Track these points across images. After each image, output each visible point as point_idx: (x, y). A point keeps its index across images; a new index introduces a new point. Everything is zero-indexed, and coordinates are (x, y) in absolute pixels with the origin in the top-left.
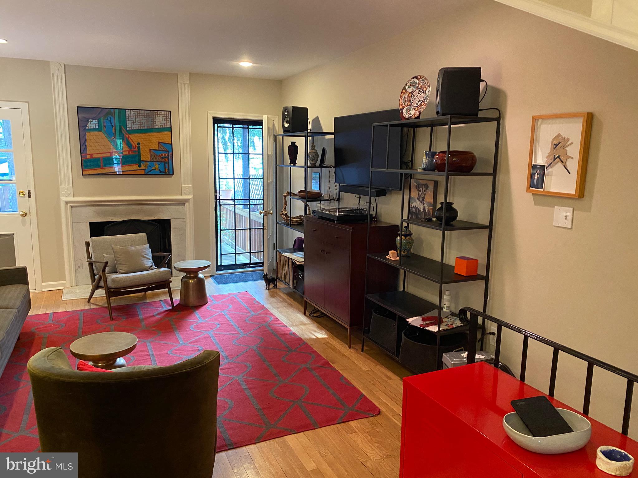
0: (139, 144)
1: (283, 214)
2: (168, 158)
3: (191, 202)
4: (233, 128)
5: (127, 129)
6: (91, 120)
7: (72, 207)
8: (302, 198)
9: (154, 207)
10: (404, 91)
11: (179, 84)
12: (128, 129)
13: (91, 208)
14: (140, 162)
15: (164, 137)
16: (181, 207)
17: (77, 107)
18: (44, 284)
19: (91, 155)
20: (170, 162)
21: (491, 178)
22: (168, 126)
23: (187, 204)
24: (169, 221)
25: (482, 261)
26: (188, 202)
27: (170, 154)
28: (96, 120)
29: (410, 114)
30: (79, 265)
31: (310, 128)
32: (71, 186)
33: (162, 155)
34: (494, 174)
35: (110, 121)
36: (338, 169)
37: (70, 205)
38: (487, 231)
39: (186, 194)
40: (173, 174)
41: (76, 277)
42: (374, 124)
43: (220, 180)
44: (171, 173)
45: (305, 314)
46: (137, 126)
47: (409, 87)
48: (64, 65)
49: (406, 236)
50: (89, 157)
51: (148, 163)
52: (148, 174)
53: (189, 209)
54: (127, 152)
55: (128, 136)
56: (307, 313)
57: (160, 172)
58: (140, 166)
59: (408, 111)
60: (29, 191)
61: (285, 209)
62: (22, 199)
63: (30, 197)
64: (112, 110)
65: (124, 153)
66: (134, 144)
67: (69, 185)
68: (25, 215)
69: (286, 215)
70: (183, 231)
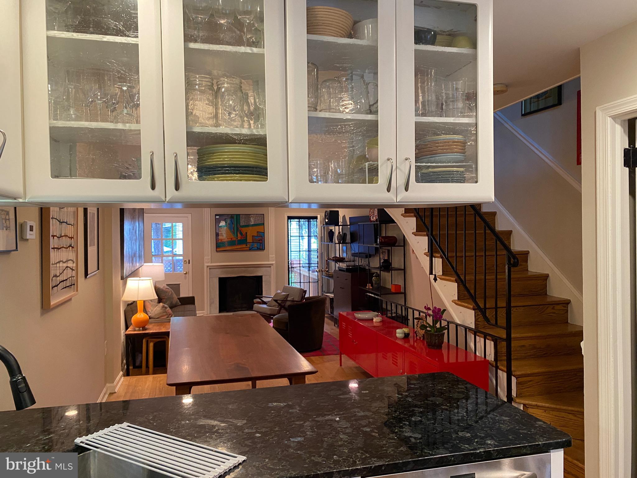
0: (246, 233)
1: (325, 271)
2: (262, 240)
3: (275, 265)
4: (299, 221)
6: (222, 221)
7: (210, 269)
8: (334, 260)
9: (254, 268)
12: (241, 225)
13: (220, 270)
14: (246, 243)
15: (260, 229)
16: (268, 268)
17: (215, 215)
19: (221, 240)
20: (263, 242)
21: (403, 248)
22: (262, 223)
23: (272, 267)
24: (261, 277)
25: (402, 286)
26: (273, 265)
27: (263, 238)
28: (225, 221)
30: (212, 302)
31: (341, 220)
32: (210, 257)
33: (259, 239)
34: (404, 246)
35: (231, 221)
36: (352, 244)
38: (403, 271)
39: (271, 261)
40: (265, 249)
41: (210, 309)
42: (359, 223)
43: (292, 252)
44: (263, 249)
45: (335, 326)
46: (245, 223)
49: (376, 277)
50: (220, 241)
51: (251, 244)
52: (251, 250)
53: (273, 270)
55: (241, 229)
56: (336, 325)
57: (258, 248)
58: (247, 245)
59: (373, 218)
60: (189, 260)
61: (327, 267)
62: (185, 265)
63: (189, 263)
64: (233, 216)
65: (239, 238)
66: (244, 233)
67: (209, 256)
68: (186, 274)
69: (327, 271)
70: (269, 283)
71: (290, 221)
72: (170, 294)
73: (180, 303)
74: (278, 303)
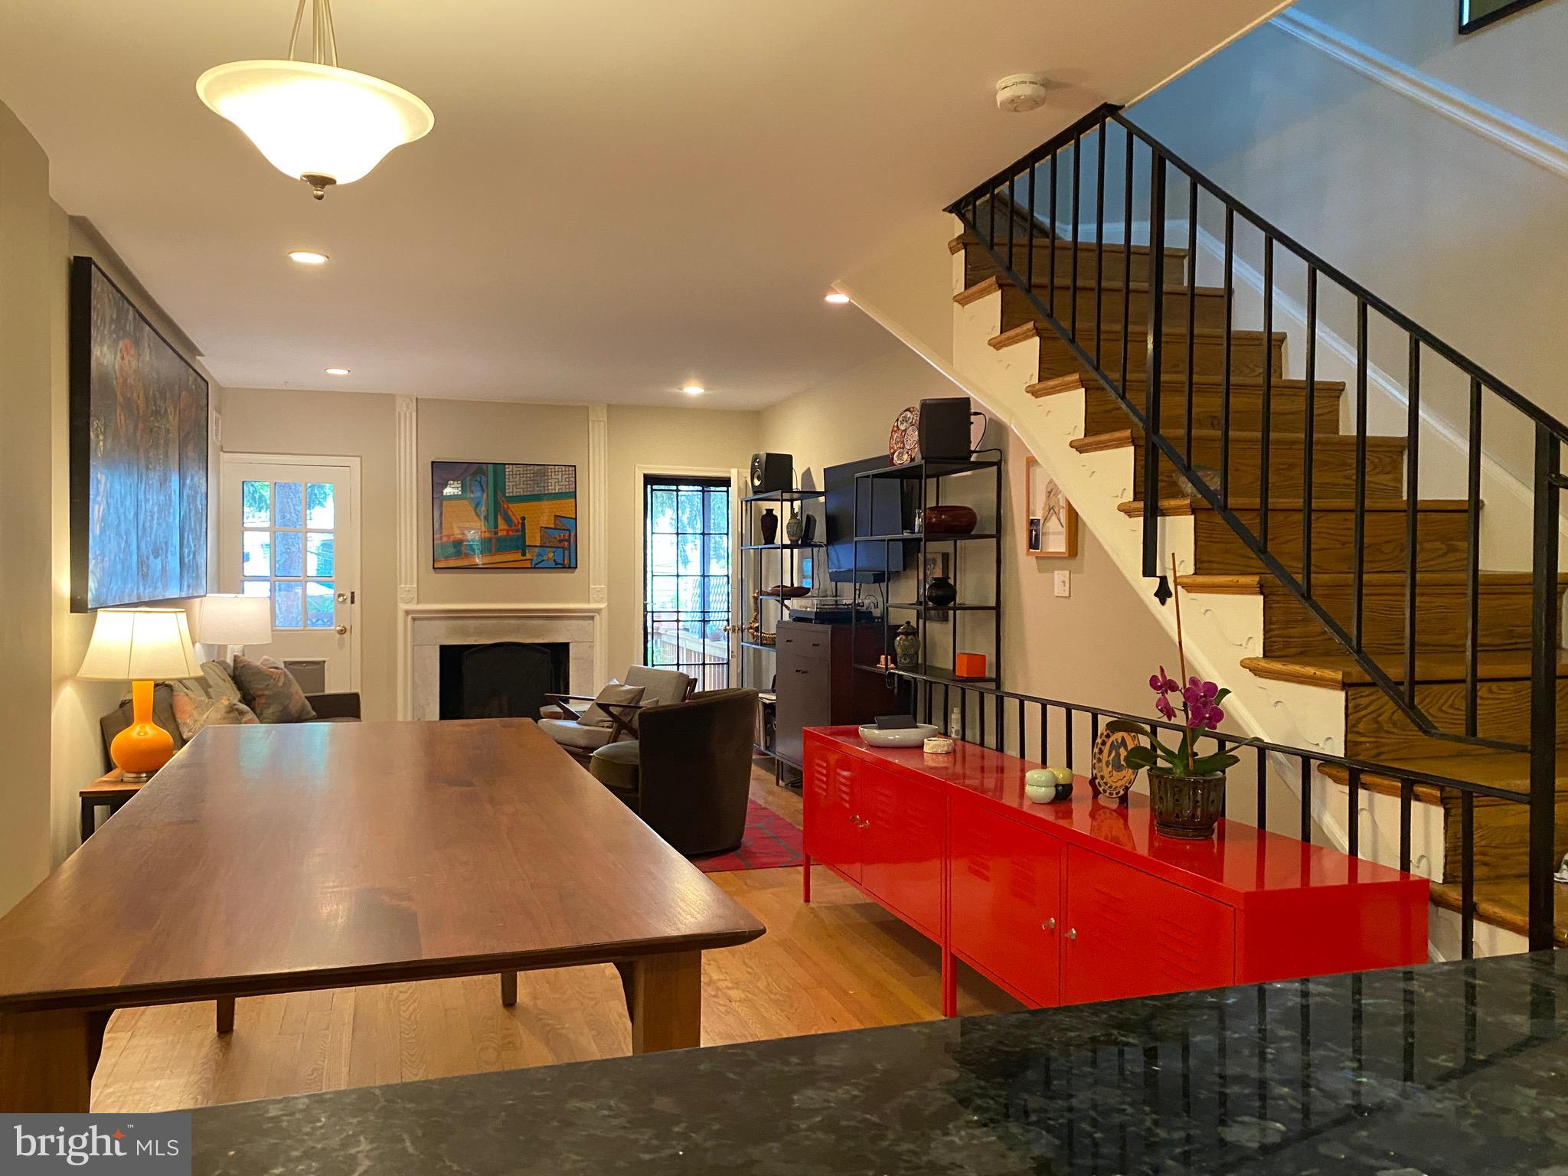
0: (523, 519)
1: (751, 628)
2: (569, 541)
3: (604, 613)
4: (677, 491)
5: (505, 494)
6: (452, 482)
7: (414, 619)
8: (775, 596)
10: (895, 429)
11: (590, 422)
12: (507, 495)
13: (444, 623)
14: (523, 548)
15: (564, 508)
16: (587, 622)
17: (433, 462)
19: (449, 536)
20: (573, 547)
21: (994, 540)
22: (571, 490)
23: (597, 617)
24: (566, 646)
25: (991, 659)
26: (599, 614)
27: (573, 534)
28: (459, 482)
29: (902, 460)
32: (415, 586)
33: (560, 536)
34: (998, 535)
35: (480, 483)
36: (830, 548)
37: (412, 617)
38: (994, 612)
39: (595, 601)
40: (576, 567)
42: (858, 475)
43: (655, 577)
44: (573, 565)
45: (777, 784)
46: (521, 490)
47: (902, 423)
48: (417, 399)
49: (907, 634)
50: (444, 539)
51: (536, 550)
52: (536, 567)
53: (600, 625)
54: (505, 533)
55: (508, 507)
56: (781, 782)
57: (556, 564)
58: (524, 554)
59: (900, 457)
60: (353, 593)
61: (756, 618)
62: (339, 608)
63: (353, 602)
64: (484, 466)
65: (500, 534)
66: (516, 519)
67: (412, 583)
68: (342, 632)
69: (757, 630)
70: (588, 663)
71: (652, 490)
72: (280, 684)
73: (314, 713)
74: (610, 714)
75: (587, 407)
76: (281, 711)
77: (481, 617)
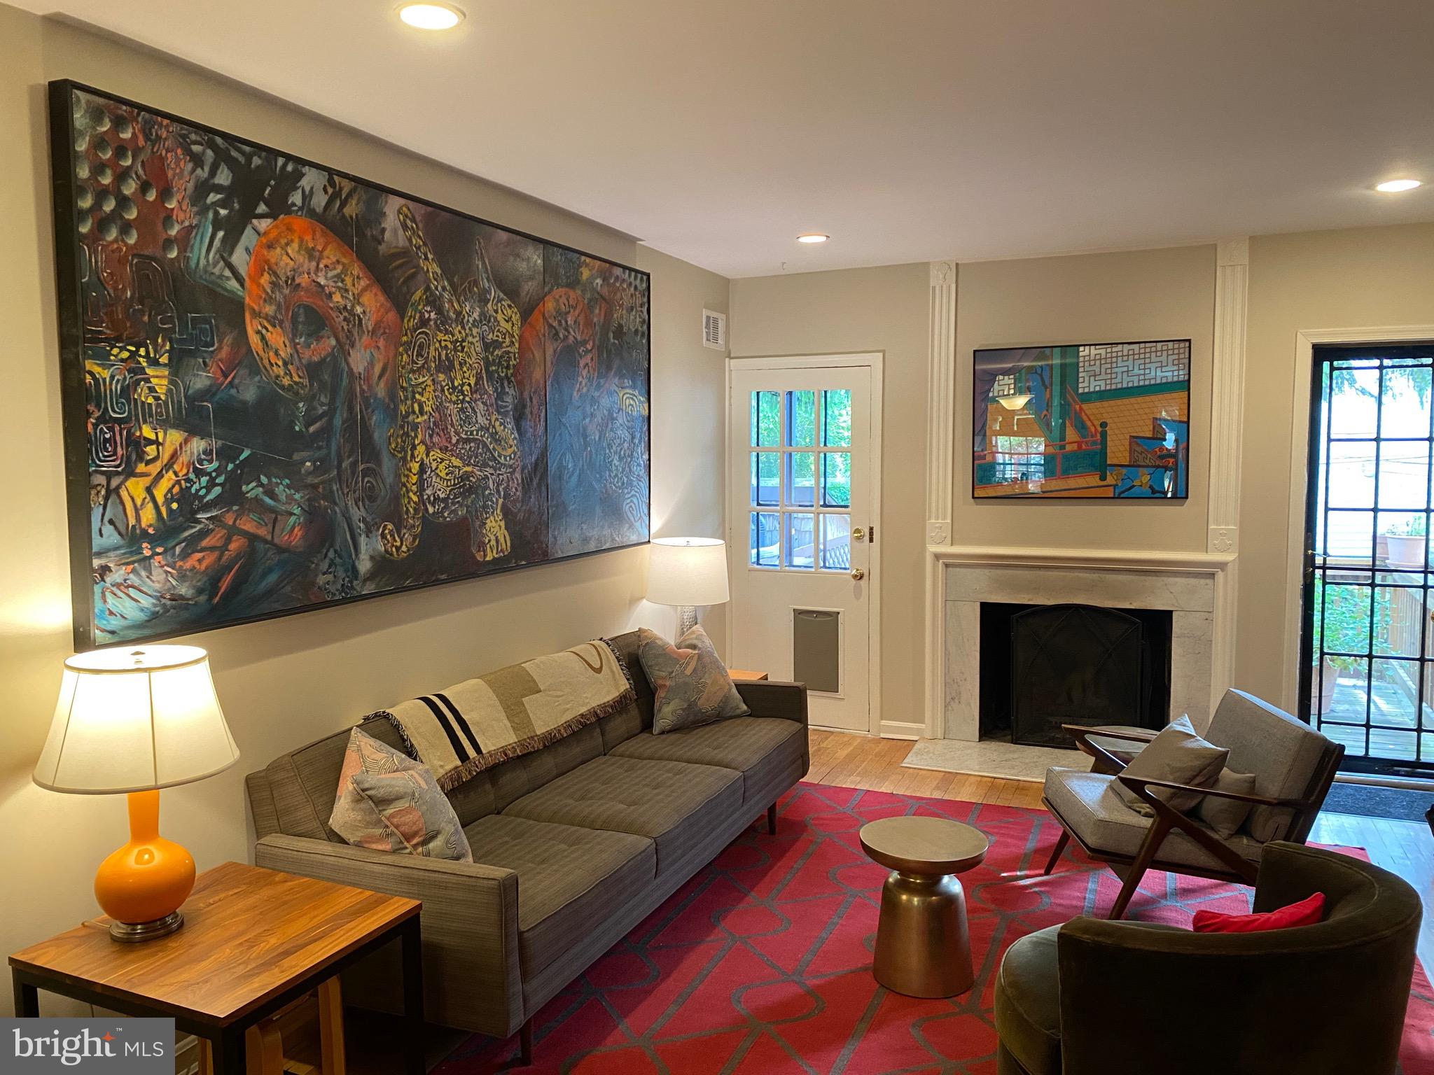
0: (1104, 425)
2: (1177, 457)
3: (1233, 571)
4: (1381, 368)
5: (1078, 390)
6: (1001, 377)
7: (947, 566)
9: (1133, 577)
11: (1218, 268)
12: (1081, 391)
13: (987, 571)
14: (1103, 469)
15: (1169, 406)
16: (1203, 581)
17: (975, 351)
18: (884, 722)
20: (1182, 465)
22: (1181, 378)
23: (1220, 576)
24: (1168, 615)
26: (1223, 570)
27: (1182, 446)
28: (1012, 377)
30: (954, 694)
32: (949, 521)
33: (1160, 449)
35: (1041, 376)
37: (944, 563)
39: (1218, 550)
40: (1187, 497)
41: (946, 720)
43: (1329, 513)
44: (1181, 494)
46: (1102, 383)
48: (957, 264)
50: (989, 457)
51: (1124, 471)
52: (1122, 496)
53: (1225, 587)
54: (1075, 446)
55: (1081, 409)
57: (1154, 491)
58: (1103, 478)
60: (871, 529)
62: (856, 544)
63: (871, 540)
64: (1047, 351)
65: (1068, 448)
66: (1093, 427)
67: (944, 518)
68: (860, 577)
70: (1203, 645)
71: (1332, 369)
72: (688, 671)
73: (745, 707)
74: (1149, 801)
75: (1215, 247)
76: (683, 710)
77: (1039, 567)
